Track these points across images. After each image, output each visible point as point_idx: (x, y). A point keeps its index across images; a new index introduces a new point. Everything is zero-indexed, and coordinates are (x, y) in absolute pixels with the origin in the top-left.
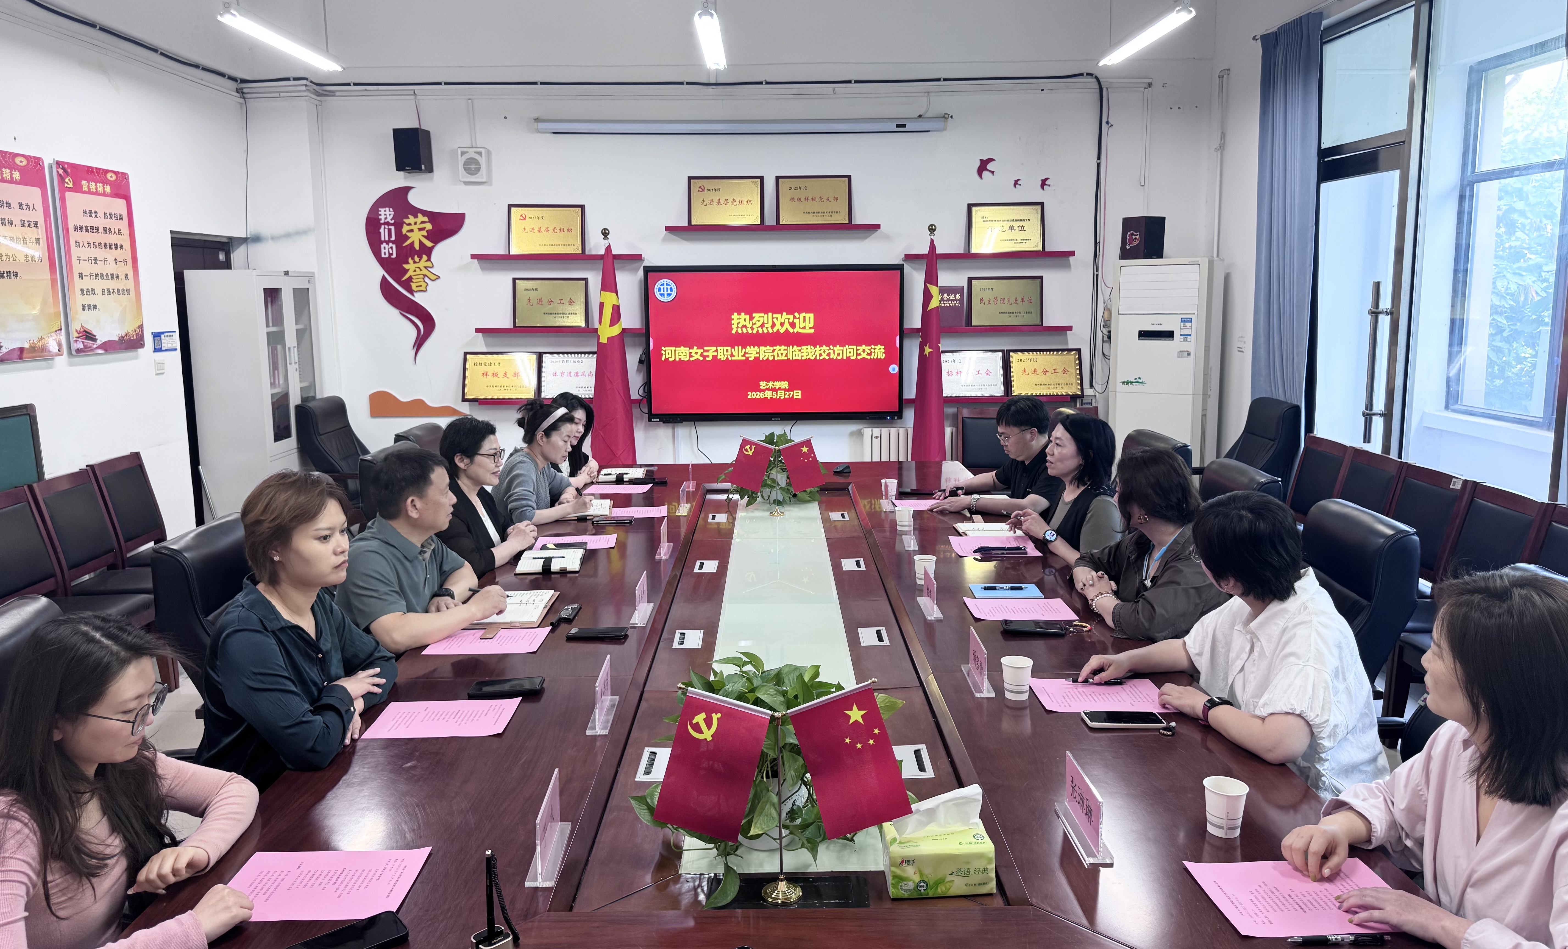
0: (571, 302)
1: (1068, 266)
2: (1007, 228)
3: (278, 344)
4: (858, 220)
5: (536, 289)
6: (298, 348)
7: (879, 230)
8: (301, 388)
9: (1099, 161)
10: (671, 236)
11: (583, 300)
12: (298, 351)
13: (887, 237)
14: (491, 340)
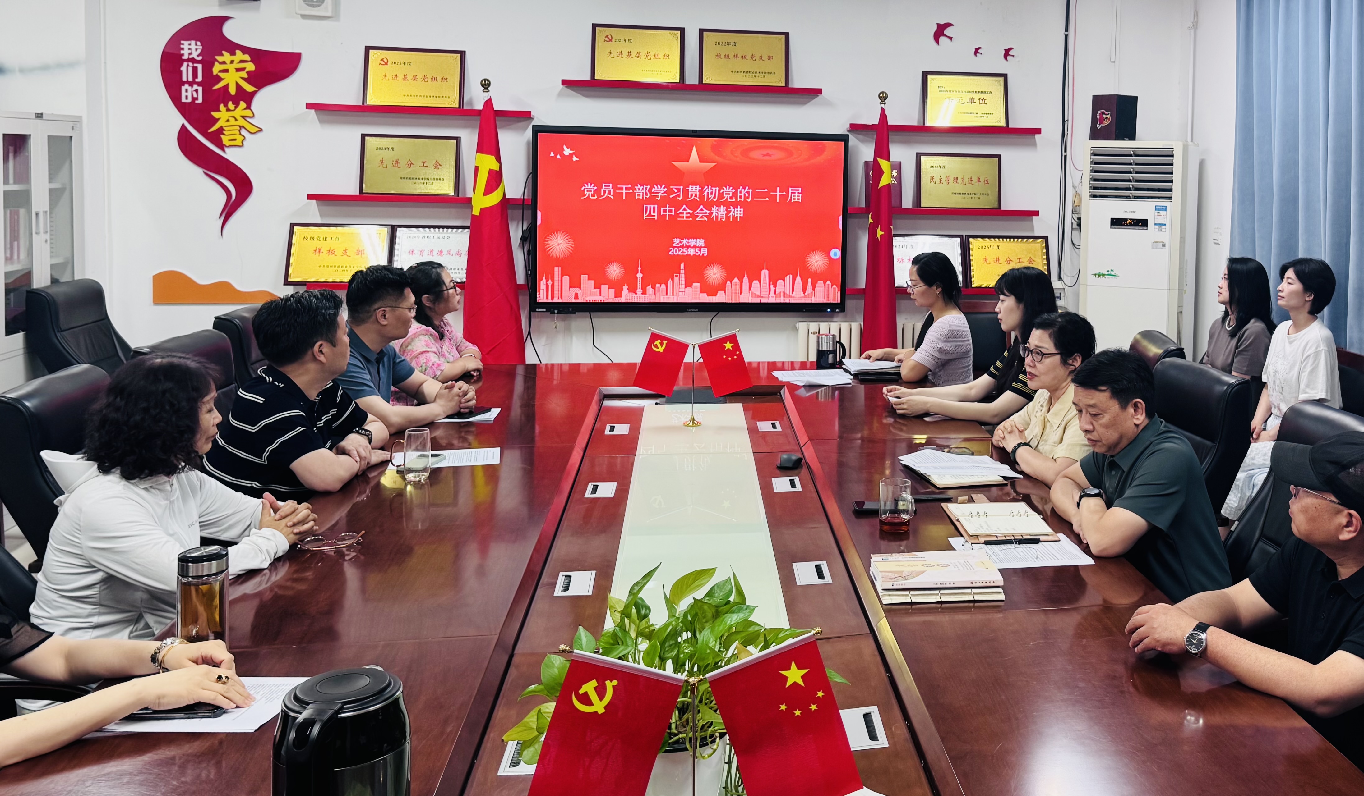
0: (437, 165)
1: (1034, 144)
2: (966, 100)
3: (21, 207)
4: (796, 83)
5: (392, 149)
6: (51, 213)
7: (820, 96)
8: (52, 266)
9: (1066, 33)
10: (568, 91)
11: (454, 163)
12: (51, 217)
13: (828, 104)
14: (328, 209)
